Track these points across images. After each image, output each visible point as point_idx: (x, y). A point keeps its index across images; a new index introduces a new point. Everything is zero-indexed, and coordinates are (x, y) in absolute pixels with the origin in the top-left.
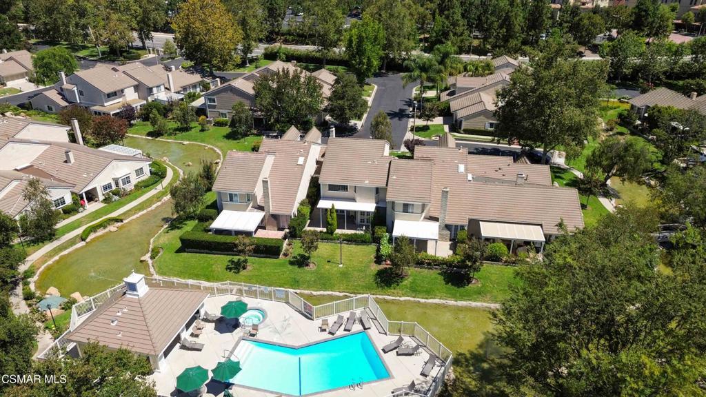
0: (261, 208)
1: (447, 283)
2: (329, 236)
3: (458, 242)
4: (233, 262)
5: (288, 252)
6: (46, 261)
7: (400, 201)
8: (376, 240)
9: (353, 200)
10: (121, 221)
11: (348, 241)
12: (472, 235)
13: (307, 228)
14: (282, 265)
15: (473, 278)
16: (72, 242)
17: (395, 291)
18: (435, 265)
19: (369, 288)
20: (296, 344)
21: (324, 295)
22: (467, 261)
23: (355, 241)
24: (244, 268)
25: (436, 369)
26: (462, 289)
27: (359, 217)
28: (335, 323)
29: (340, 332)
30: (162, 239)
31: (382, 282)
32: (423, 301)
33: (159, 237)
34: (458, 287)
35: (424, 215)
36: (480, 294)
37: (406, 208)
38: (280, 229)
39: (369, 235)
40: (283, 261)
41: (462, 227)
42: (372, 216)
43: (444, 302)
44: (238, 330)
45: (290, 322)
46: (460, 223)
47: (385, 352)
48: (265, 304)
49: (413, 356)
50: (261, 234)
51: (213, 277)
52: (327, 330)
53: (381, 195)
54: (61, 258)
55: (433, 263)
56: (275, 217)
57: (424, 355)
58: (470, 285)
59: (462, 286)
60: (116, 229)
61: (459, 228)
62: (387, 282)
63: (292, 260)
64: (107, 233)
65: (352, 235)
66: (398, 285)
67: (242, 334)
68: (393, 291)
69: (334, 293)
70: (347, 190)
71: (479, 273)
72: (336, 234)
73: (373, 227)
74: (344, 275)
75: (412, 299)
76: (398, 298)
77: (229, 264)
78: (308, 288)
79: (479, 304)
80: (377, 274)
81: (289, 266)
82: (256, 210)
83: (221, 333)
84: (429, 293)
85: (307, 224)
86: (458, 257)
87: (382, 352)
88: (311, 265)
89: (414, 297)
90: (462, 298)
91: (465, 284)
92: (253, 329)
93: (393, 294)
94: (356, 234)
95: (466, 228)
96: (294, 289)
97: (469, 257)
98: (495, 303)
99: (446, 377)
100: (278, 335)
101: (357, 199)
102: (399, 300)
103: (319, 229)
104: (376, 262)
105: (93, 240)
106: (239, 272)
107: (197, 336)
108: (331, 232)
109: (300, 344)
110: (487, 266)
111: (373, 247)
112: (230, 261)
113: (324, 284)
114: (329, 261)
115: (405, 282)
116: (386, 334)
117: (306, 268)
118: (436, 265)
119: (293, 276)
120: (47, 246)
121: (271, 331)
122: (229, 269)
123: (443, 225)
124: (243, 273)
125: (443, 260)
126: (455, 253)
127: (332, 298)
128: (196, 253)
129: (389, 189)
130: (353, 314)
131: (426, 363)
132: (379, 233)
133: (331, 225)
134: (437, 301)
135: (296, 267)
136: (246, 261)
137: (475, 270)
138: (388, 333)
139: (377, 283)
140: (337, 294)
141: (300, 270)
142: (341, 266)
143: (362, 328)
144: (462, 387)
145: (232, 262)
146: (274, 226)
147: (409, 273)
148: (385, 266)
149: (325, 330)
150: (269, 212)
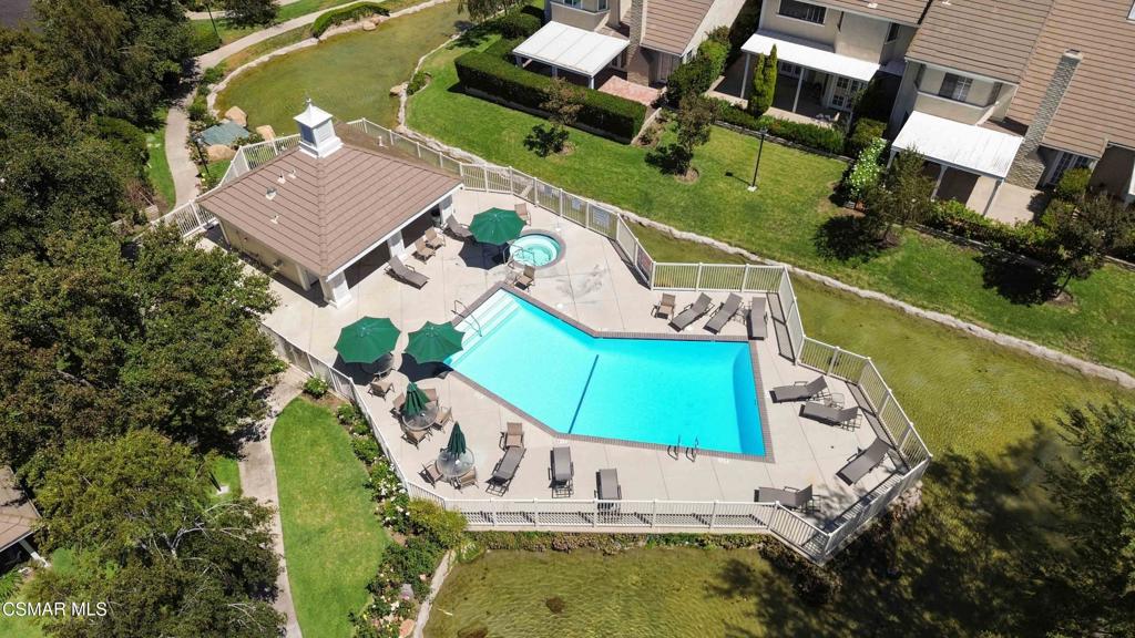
0: (623, 30)
1: (988, 285)
2: (748, 120)
3: (1057, 196)
4: (541, 131)
5: (653, 138)
6: (246, 60)
7: (940, 66)
8: (852, 150)
9: (829, 46)
10: (386, 13)
11: (788, 138)
12: (1102, 186)
13: (711, 94)
14: (632, 160)
15: (1062, 289)
16: (297, 35)
17: (854, 273)
18: (972, 237)
19: (797, 252)
20: (597, 328)
21: (694, 243)
22: (1061, 247)
23: (803, 142)
24: (558, 149)
25: (879, 475)
26: (1020, 309)
27: (832, 90)
28: (692, 305)
29: (695, 329)
30: (438, 59)
31: (830, 245)
32: (914, 310)
33: (435, 55)
34: (1013, 302)
35: (990, 112)
36: (1065, 331)
37: (951, 86)
38: (654, 84)
39: (840, 136)
40: (635, 152)
41: (1083, 162)
42: (861, 92)
43: (964, 325)
44: (501, 267)
45: (602, 280)
46: (1079, 149)
47: (775, 400)
48: (569, 230)
49: (835, 428)
50: (614, 86)
51: (498, 152)
52: (670, 317)
53: (899, 42)
54: (274, 60)
55: (973, 232)
56: (648, 55)
57: (864, 435)
58: (1045, 304)
59: (1023, 303)
60: (372, 26)
61: (1073, 162)
62: (842, 249)
63: (654, 154)
64: (357, 30)
65: (803, 126)
66: (865, 261)
67: (502, 278)
68: (849, 270)
69: (716, 243)
70: (821, 21)
71: (1084, 282)
72: (768, 118)
73: (855, 119)
74: (753, 210)
75: (888, 300)
76: (855, 289)
77: (533, 134)
78: (667, 220)
79: (1052, 353)
80: (825, 226)
81: (644, 165)
82: (613, 32)
83: (468, 265)
84: (934, 297)
85: (715, 85)
86: (1041, 230)
87: (768, 397)
88: (690, 173)
89: (893, 297)
90: (1012, 328)
91: (1033, 299)
92: (525, 274)
93: (848, 279)
94: (810, 127)
95: (1092, 166)
96: (640, 215)
97: (1069, 239)
98: (1097, 362)
99: (896, 500)
100: (568, 300)
101: (840, 45)
102: (856, 294)
103: (733, 100)
104: (833, 199)
105: (332, 39)
106: (545, 154)
107: (423, 259)
108: (755, 111)
109: (605, 330)
110: (1112, 270)
111: (838, 165)
112: (535, 129)
113: (703, 221)
114: (729, 174)
115: (885, 260)
116: (793, 361)
117: (677, 178)
118: (978, 238)
119: (644, 187)
120: (255, 34)
121: (559, 288)
122: (530, 144)
123: (1033, 147)
124: (553, 157)
125: (999, 231)
126: (1037, 221)
127: (711, 254)
128: (482, 98)
129: (923, 30)
130: (734, 299)
131: (861, 453)
132: (865, 134)
133: (760, 95)
134: (946, 319)
135: (657, 170)
136: (564, 135)
137: (1074, 273)
138: (798, 360)
139: (818, 245)
140: (723, 246)
141: (663, 179)
142: (752, 189)
143: (746, 334)
144: (928, 532)
145: (538, 130)
146: (643, 74)
147: (904, 239)
148: (852, 212)
149: (664, 316)
150: (638, 41)
